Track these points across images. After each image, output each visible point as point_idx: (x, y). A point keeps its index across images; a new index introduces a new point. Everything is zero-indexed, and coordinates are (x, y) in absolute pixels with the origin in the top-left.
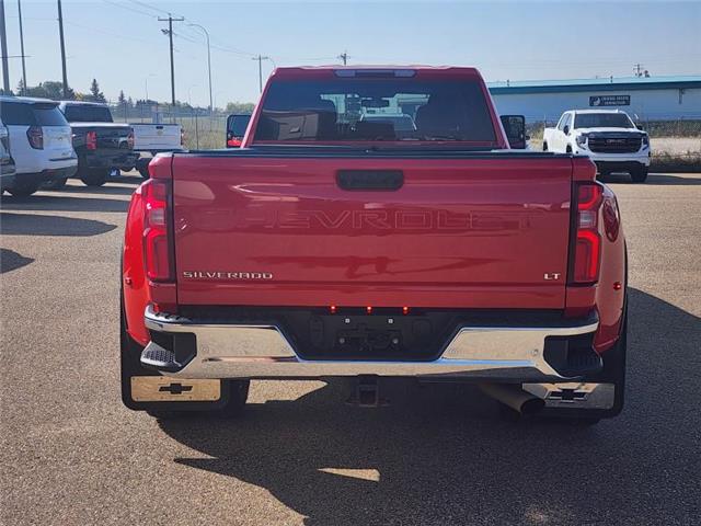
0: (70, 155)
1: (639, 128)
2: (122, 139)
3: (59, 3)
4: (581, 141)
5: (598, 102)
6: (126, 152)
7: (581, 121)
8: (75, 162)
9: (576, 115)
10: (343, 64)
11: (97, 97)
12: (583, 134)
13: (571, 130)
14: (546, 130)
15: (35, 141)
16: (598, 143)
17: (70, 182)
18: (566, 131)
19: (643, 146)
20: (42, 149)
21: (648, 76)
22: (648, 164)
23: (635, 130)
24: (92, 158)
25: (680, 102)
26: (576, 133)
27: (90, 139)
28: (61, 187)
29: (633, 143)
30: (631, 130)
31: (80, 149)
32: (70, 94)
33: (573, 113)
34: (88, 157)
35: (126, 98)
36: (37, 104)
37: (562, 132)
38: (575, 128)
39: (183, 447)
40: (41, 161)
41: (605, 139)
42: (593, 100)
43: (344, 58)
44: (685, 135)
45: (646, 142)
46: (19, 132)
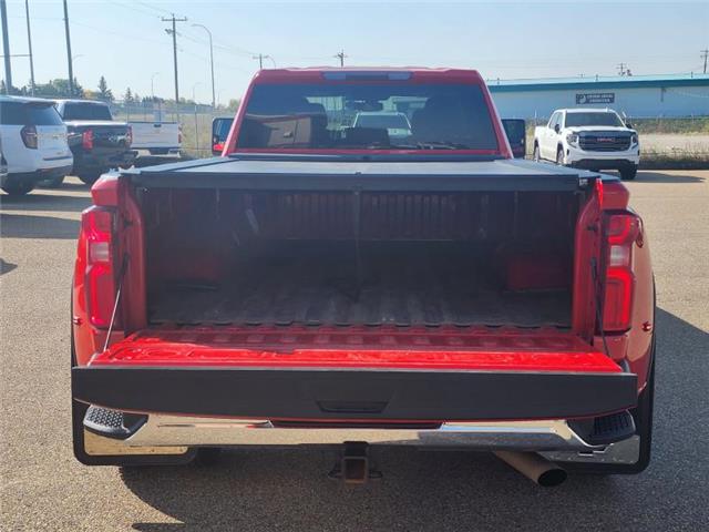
0: (65, 154)
1: (628, 126)
2: (120, 138)
3: (65, 3)
4: (571, 139)
5: (584, 100)
6: (124, 150)
7: (572, 120)
8: (70, 161)
9: (567, 114)
10: (340, 65)
11: (104, 94)
12: (574, 133)
13: (562, 129)
14: (537, 128)
15: (29, 141)
16: (589, 142)
17: (68, 180)
18: (557, 129)
19: (633, 144)
20: (36, 148)
21: (630, 75)
22: (637, 163)
23: (625, 129)
24: (89, 156)
25: (662, 100)
26: (566, 132)
27: (87, 138)
28: (58, 185)
29: (623, 141)
30: (621, 129)
31: (76, 148)
32: (77, 92)
33: (564, 111)
34: (85, 156)
35: (133, 95)
36: (32, 103)
37: (553, 131)
38: (566, 126)
39: (146, 506)
40: (36, 160)
41: (596, 138)
42: (578, 98)
43: (341, 56)
44: (667, 131)
45: (635, 140)
46: (13, 131)
